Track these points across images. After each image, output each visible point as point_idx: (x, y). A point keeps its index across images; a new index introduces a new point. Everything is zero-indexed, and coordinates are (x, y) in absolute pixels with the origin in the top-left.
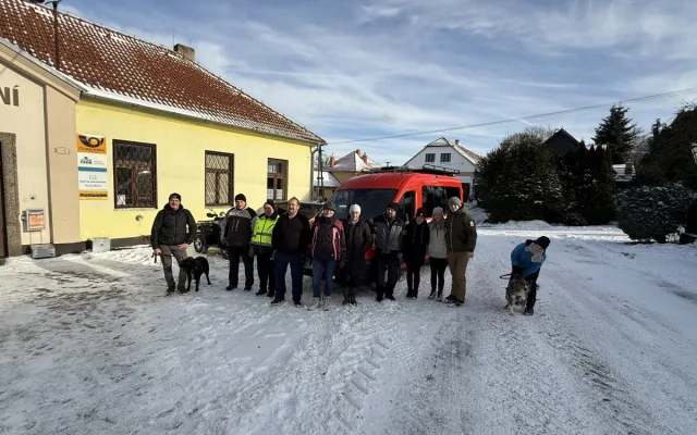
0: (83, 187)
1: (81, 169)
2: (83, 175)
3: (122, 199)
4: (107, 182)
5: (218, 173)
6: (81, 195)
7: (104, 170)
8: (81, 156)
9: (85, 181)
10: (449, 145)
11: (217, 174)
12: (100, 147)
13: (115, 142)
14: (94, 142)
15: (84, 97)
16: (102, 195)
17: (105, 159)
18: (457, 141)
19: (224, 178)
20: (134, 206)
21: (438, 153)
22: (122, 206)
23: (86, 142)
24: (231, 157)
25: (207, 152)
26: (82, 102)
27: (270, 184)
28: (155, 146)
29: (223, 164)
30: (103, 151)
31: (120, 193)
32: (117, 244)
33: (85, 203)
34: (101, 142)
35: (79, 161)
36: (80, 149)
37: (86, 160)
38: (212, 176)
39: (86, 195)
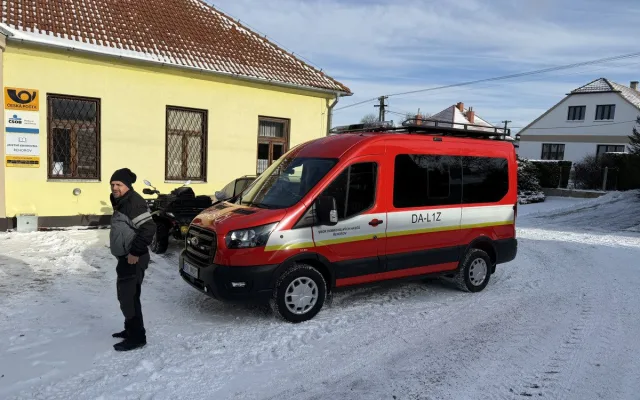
0: (10, 152)
1: (9, 130)
2: (10, 138)
3: (58, 168)
4: (39, 146)
5: (186, 135)
6: (9, 161)
7: (36, 131)
8: (9, 113)
9: (13, 144)
10: (612, 91)
11: (184, 138)
12: (33, 103)
13: (51, 97)
14: (24, 97)
15: (11, 42)
16: (32, 162)
17: (37, 118)
18: (634, 84)
19: (194, 143)
20: (73, 177)
21: (591, 104)
22: (58, 177)
23: (16, 97)
24: (204, 114)
25: (169, 108)
26: (7, 48)
27: (263, 152)
28: (99, 99)
29: (193, 123)
30: (35, 108)
31: (56, 160)
32: (47, 224)
33: (12, 171)
34: (33, 96)
35: (7, 120)
36: (10, 106)
37: (16, 120)
38: (177, 140)
39: (14, 162)
